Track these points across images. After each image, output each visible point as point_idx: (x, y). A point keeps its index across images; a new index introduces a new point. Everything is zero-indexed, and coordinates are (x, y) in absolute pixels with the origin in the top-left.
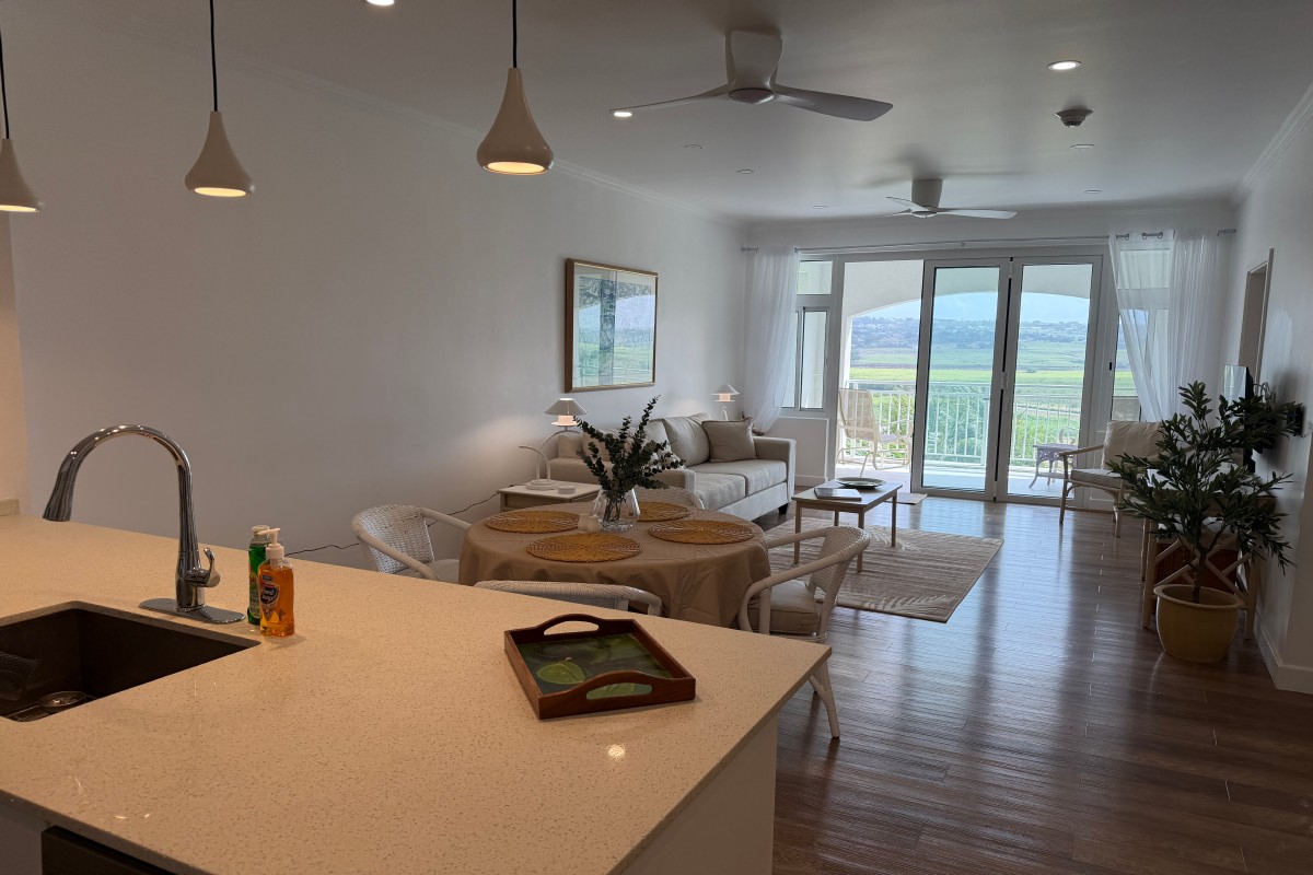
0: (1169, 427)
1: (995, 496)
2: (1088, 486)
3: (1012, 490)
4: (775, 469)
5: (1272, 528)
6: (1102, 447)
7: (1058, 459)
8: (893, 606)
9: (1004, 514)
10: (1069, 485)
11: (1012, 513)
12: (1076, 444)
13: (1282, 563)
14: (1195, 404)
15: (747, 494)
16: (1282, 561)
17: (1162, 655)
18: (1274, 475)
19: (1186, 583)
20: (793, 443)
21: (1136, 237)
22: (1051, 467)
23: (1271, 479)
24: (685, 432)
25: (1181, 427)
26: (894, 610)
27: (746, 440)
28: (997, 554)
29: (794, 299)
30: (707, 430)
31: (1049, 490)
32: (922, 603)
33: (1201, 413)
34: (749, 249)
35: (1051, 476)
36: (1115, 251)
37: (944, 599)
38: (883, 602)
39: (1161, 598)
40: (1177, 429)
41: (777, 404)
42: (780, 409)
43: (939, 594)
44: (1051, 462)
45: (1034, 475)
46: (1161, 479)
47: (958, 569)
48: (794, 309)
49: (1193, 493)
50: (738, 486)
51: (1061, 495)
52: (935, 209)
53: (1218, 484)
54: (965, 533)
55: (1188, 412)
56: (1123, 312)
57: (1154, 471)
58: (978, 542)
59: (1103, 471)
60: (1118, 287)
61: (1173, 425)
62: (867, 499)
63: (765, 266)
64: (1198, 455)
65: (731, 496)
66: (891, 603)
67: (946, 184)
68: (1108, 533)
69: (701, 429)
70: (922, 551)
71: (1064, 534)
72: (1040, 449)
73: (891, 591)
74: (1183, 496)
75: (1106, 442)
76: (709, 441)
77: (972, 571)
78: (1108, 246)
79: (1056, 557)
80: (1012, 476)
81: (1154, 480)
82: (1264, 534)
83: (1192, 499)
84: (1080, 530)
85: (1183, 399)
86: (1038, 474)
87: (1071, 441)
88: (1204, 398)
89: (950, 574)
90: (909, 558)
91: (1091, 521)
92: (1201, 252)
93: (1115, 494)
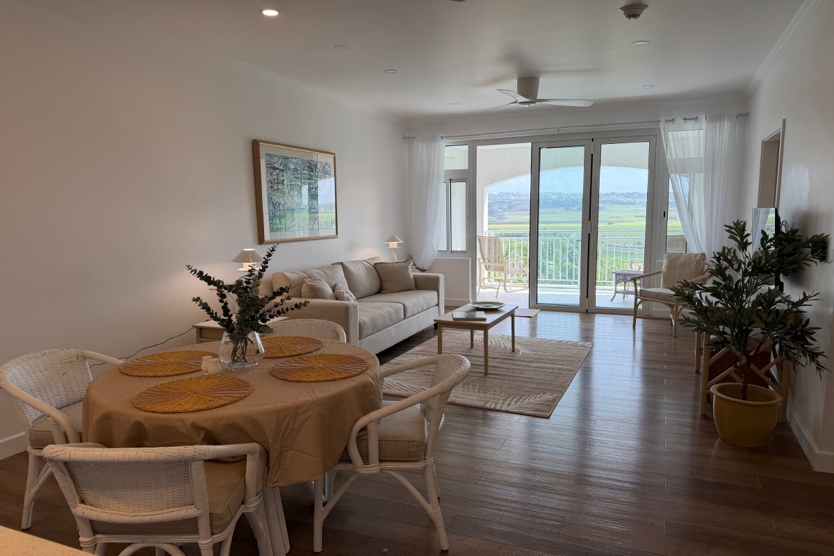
0: (719, 257)
1: (587, 309)
2: (652, 301)
3: (600, 303)
4: (430, 296)
5: (809, 340)
6: (661, 272)
7: (630, 281)
8: (509, 405)
9: (593, 322)
10: (639, 300)
11: (601, 322)
12: (642, 270)
13: (819, 369)
14: (739, 239)
15: (405, 317)
16: (819, 367)
17: (719, 440)
18: (804, 294)
19: (735, 381)
20: (442, 277)
21: (679, 121)
22: (625, 286)
23: (802, 297)
24: (360, 272)
25: (729, 258)
26: (509, 409)
27: (408, 276)
28: (590, 354)
29: (442, 174)
30: (379, 270)
31: (624, 303)
32: (532, 400)
33: (744, 246)
34: (409, 138)
35: (626, 293)
36: (665, 130)
37: (548, 396)
38: (501, 401)
39: (717, 396)
40: (726, 259)
41: (435, 248)
42: (436, 252)
43: (544, 391)
44: (625, 283)
45: (614, 292)
46: (714, 300)
47: (560, 369)
48: (442, 180)
49: (739, 310)
50: (397, 311)
51: (633, 307)
52: (534, 100)
53: (758, 302)
54: (566, 339)
55: (732, 244)
56: (672, 175)
57: (708, 294)
58: (575, 345)
59: (661, 290)
60: (668, 157)
61: (722, 256)
62: (490, 318)
63: (421, 149)
64: (743, 280)
65: (392, 320)
66: (507, 402)
67: (543, 82)
68: (667, 335)
69: (373, 269)
70: (534, 355)
71: (636, 336)
72: (617, 274)
73: (509, 391)
74: (732, 313)
75: (664, 268)
76: (380, 277)
77: (570, 370)
78: (660, 129)
79: (631, 356)
80: (598, 293)
81: (707, 300)
82: (802, 346)
83: (739, 315)
84: (647, 333)
85: (728, 234)
86: (616, 292)
87: (638, 267)
88: (746, 233)
89: (554, 373)
90: (524, 361)
91: (654, 326)
92: (726, 129)
93: (671, 306)
